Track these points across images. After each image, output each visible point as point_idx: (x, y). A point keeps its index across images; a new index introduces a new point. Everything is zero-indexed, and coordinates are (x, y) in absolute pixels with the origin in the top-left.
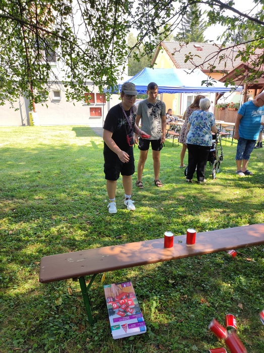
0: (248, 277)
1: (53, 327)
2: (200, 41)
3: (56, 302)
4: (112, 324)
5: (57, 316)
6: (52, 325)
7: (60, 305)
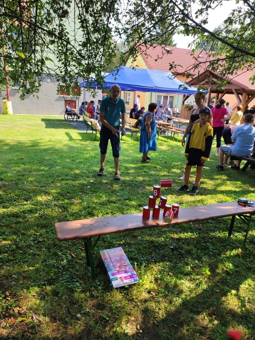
0: (214, 245)
1: (63, 280)
2: (169, 45)
3: (61, 263)
4: (111, 277)
5: (64, 273)
6: (61, 279)
7: (65, 265)
